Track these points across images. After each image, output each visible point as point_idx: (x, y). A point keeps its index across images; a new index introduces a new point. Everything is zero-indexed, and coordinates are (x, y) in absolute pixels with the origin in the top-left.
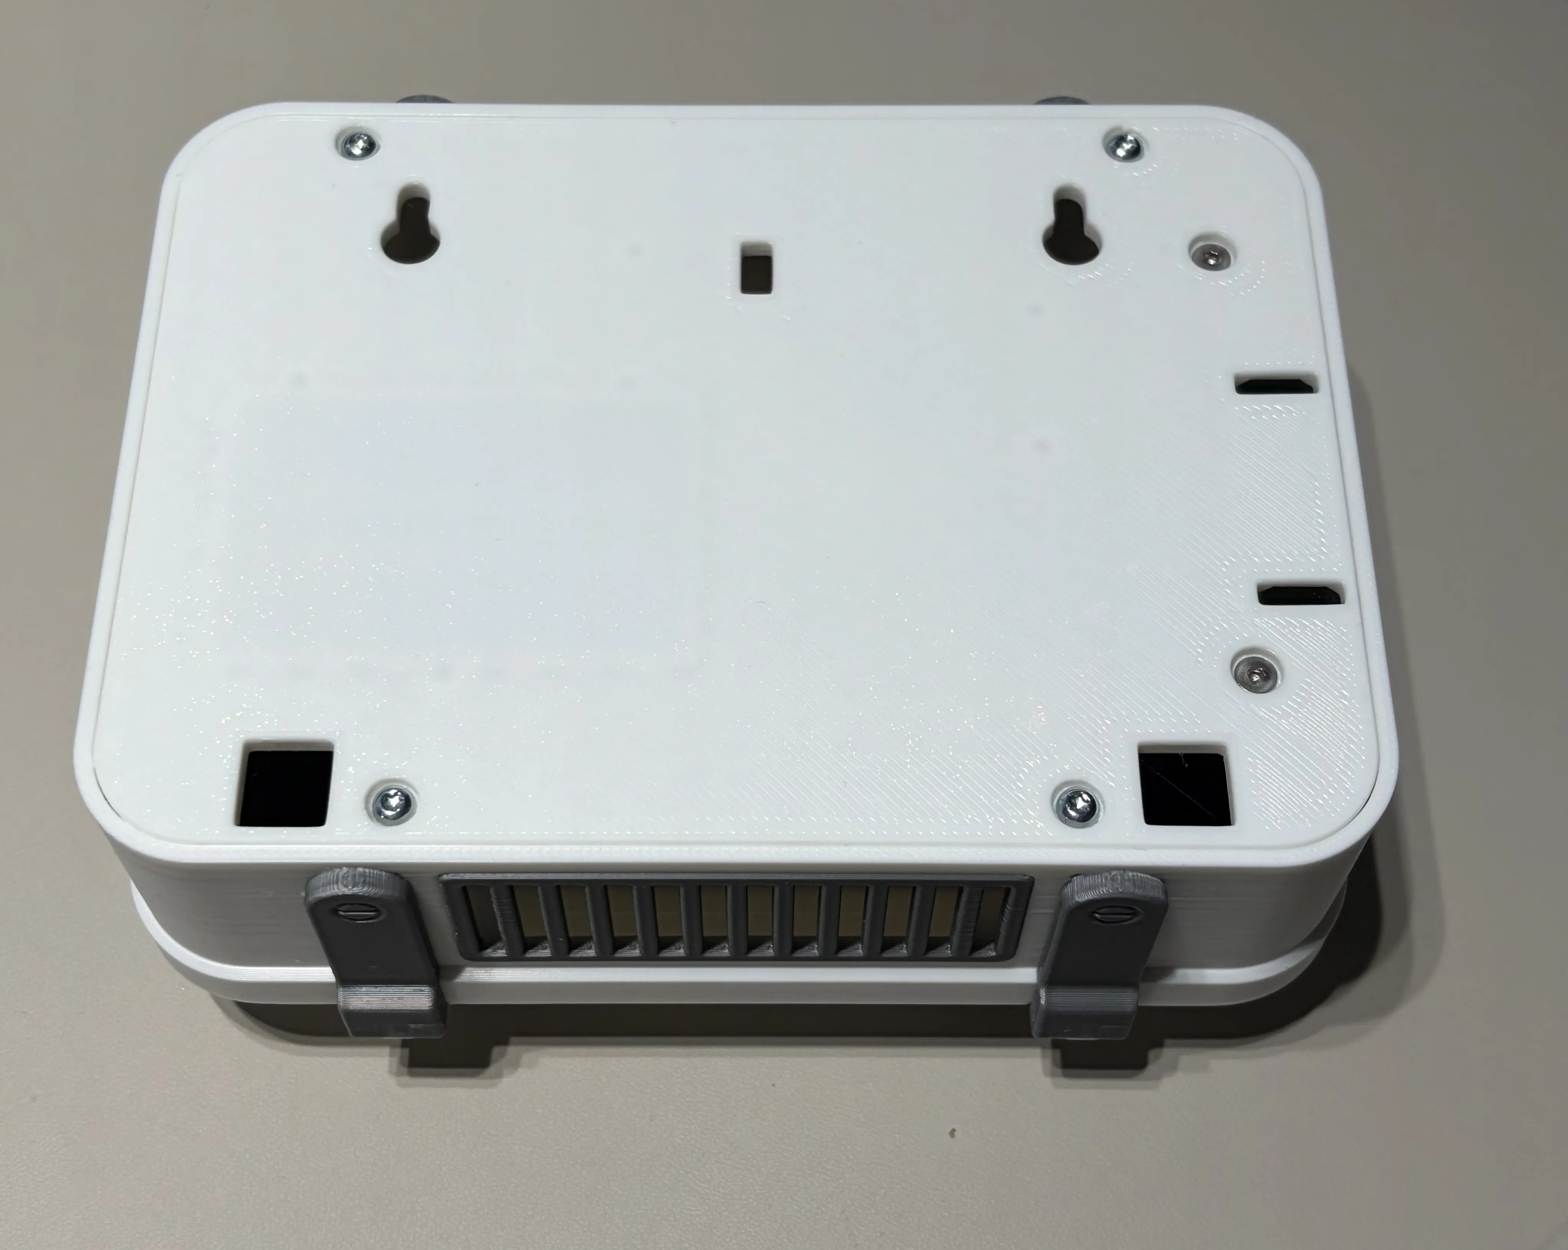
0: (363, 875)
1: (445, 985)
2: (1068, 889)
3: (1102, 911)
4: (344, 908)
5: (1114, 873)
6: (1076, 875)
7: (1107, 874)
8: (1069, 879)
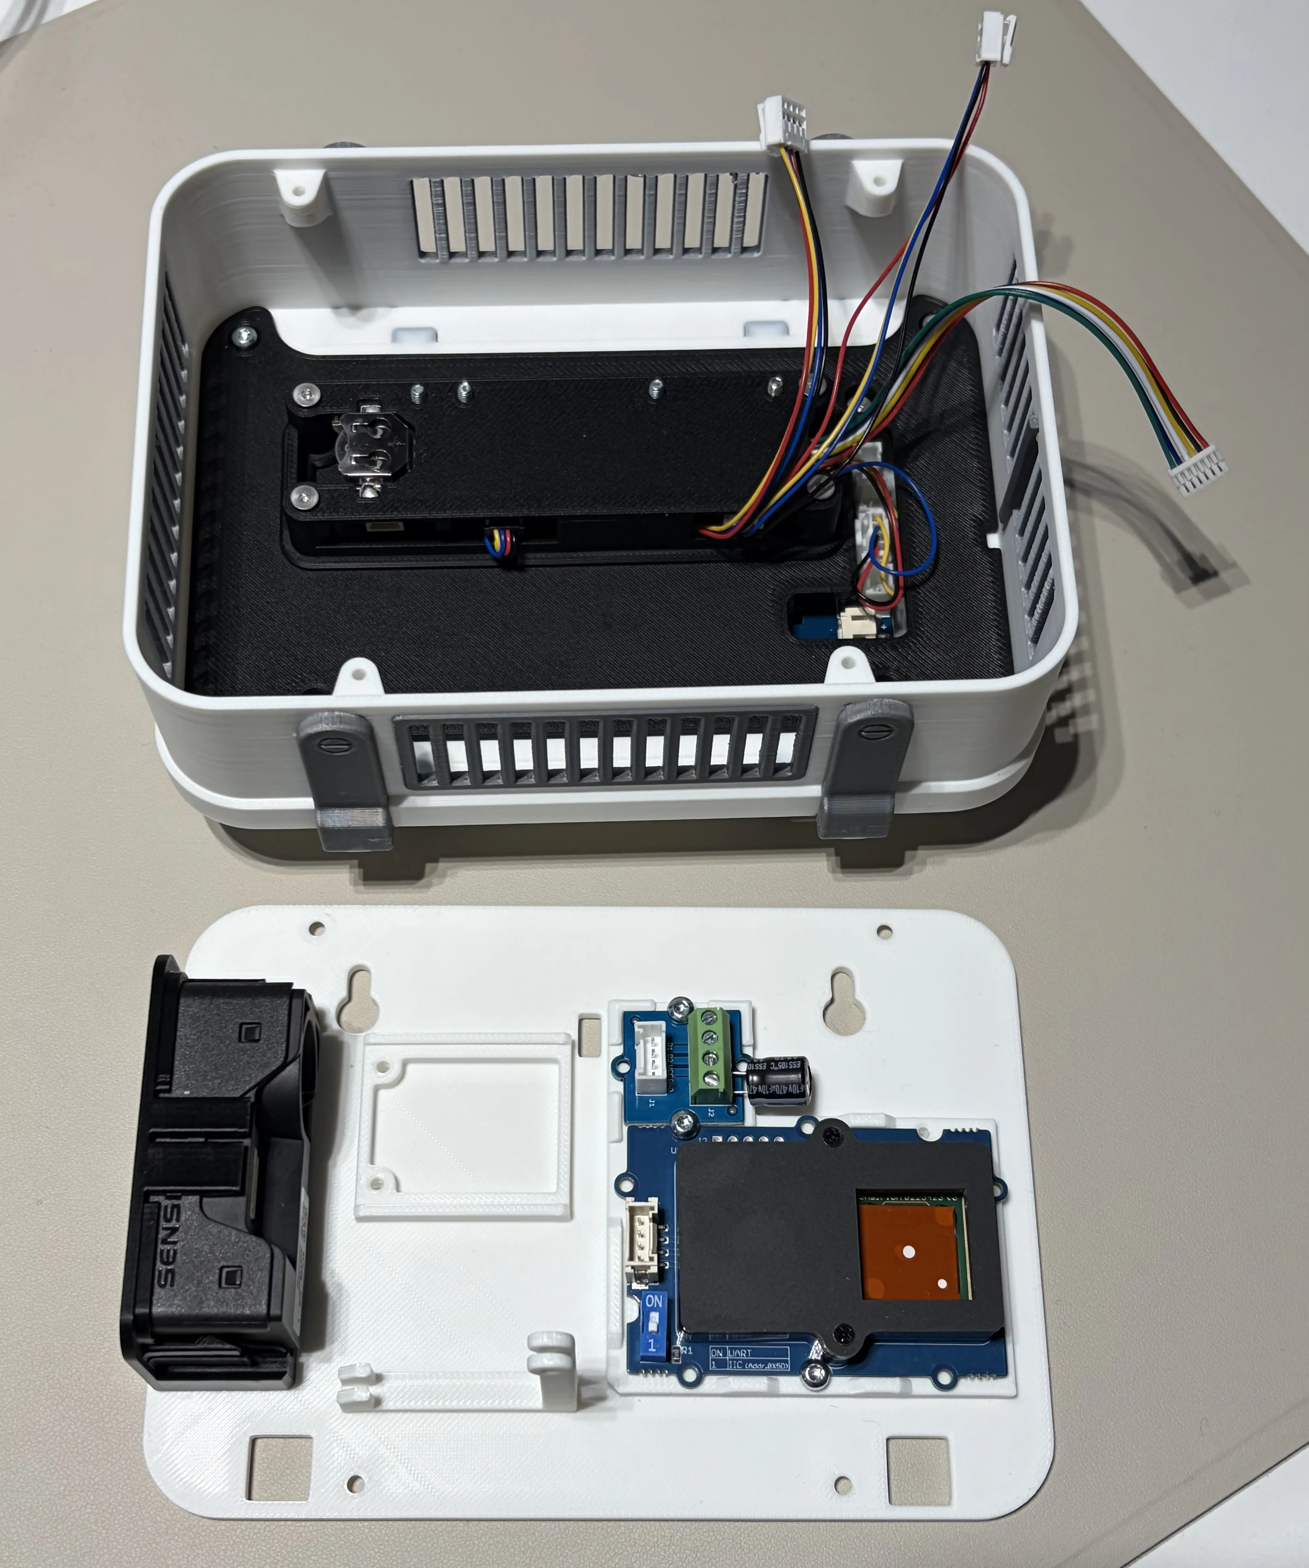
0: (340, 717)
1: (393, 809)
2: (843, 715)
3: (867, 729)
4: (324, 743)
5: (875, 700)
6: (849, 704)
7: (870, 702)
8: (843, 708)
